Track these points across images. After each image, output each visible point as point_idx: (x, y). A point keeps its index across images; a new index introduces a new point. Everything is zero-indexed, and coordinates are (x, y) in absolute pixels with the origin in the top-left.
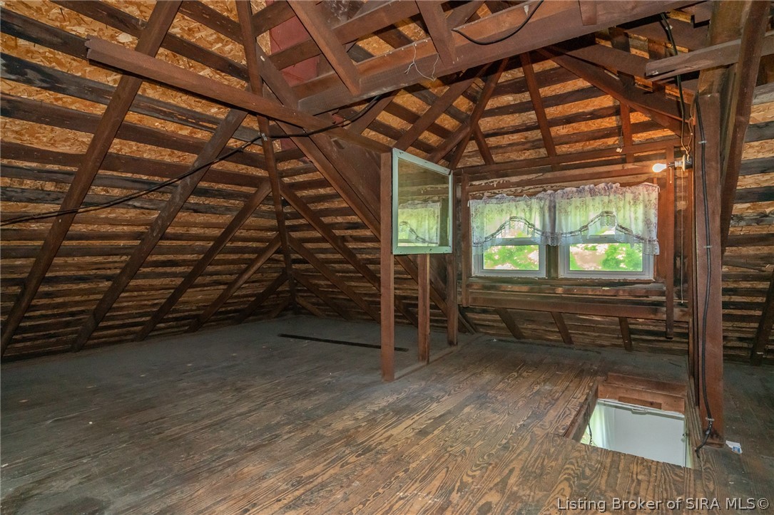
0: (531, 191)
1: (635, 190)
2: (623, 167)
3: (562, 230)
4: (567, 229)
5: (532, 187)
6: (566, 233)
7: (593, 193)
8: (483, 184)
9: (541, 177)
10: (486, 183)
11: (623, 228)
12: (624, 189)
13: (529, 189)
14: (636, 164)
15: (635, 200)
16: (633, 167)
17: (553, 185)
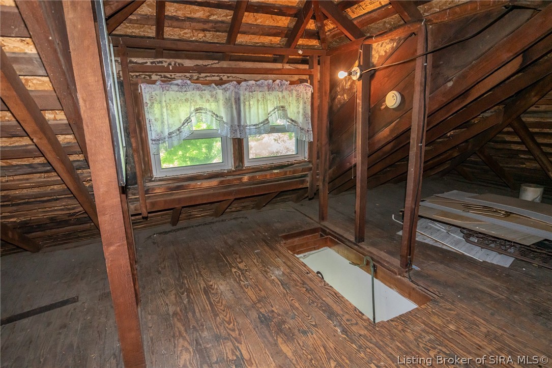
0: (208, 78)
1: (298, 89)
2: (283, 66)
3: (246, 123)
4: (250, 122)
5: (209, 75)
6: (250, 126)
7: (270, 88)
8: (149, 64)
9: (217, 66)
10: (152, 63)
11: (293, 121)
12: (292, 87)
13: (206, 77)
14: (291, 65)
15: (298, 97)
16: (290, 67)
17: (229, 75)
